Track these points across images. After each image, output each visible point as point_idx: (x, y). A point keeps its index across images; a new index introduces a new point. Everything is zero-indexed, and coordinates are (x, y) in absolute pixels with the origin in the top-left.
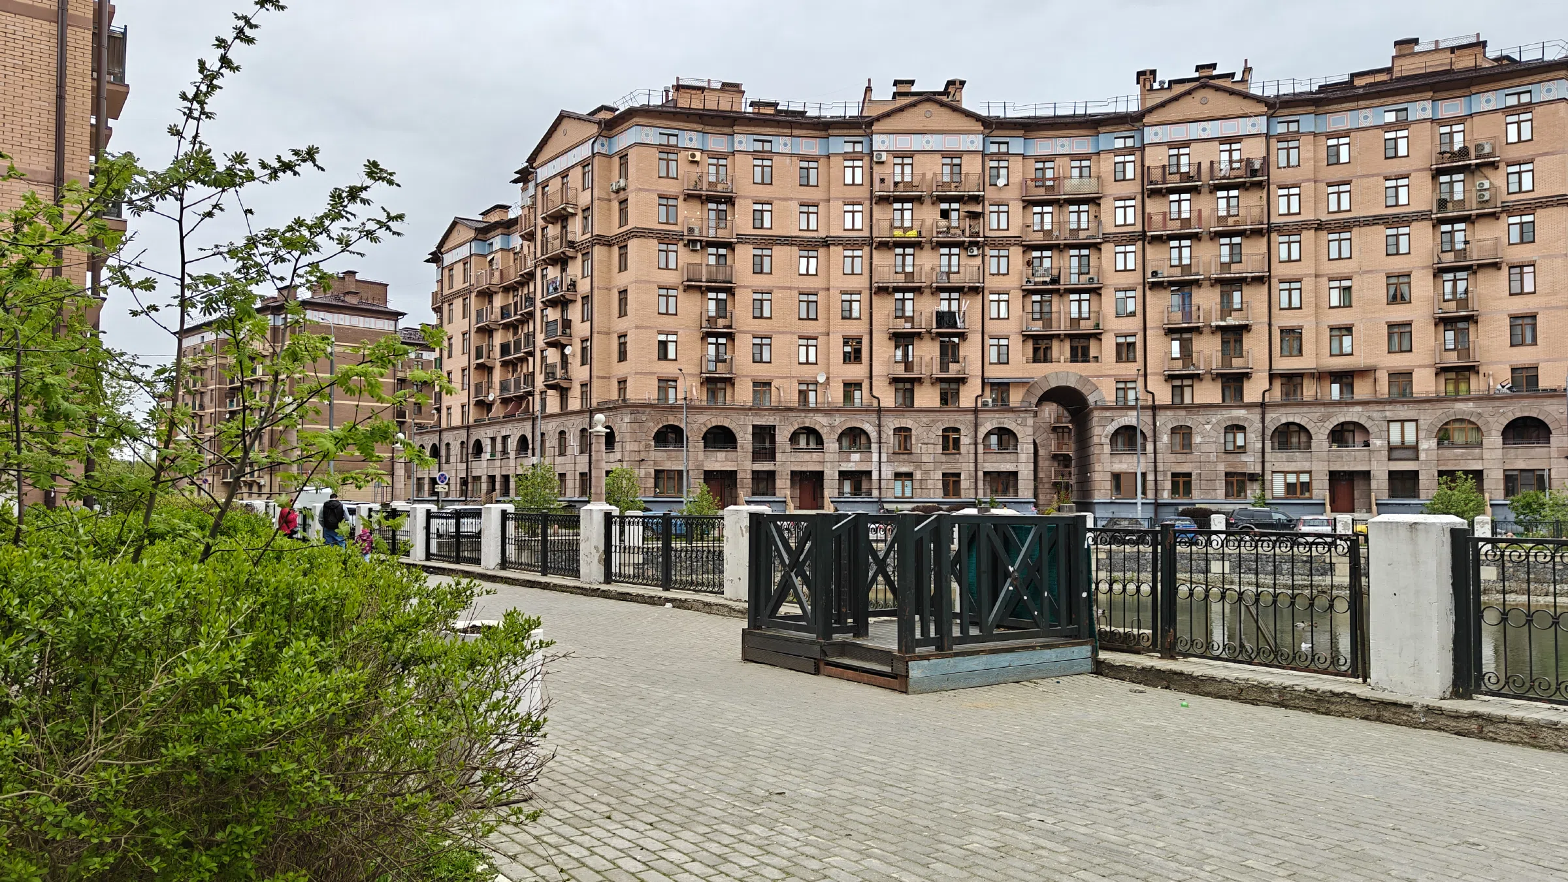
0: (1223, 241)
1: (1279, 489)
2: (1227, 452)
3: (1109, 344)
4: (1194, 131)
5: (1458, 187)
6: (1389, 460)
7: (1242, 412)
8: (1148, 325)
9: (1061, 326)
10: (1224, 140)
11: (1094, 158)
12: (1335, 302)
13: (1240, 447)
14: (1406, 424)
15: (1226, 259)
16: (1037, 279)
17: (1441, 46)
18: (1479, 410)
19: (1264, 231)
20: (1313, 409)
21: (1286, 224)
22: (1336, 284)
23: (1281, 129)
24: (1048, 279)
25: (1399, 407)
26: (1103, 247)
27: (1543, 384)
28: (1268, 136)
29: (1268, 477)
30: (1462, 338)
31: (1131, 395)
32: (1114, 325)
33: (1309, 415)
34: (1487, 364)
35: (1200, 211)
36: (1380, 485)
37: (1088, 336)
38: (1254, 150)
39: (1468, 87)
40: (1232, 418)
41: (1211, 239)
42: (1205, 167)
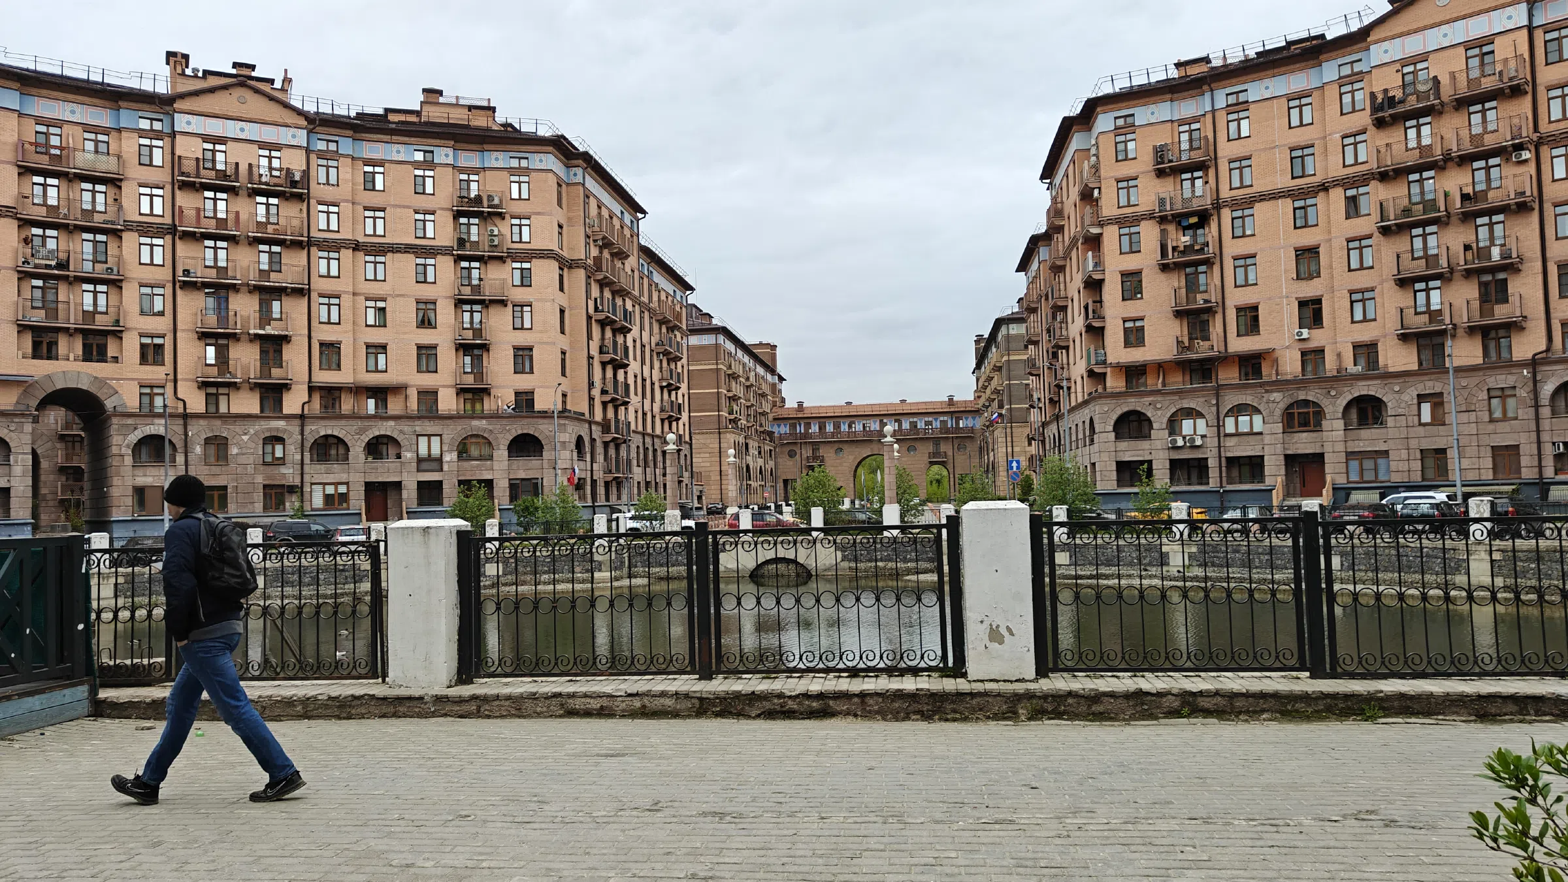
0: (262, 247)
1: (318, 501)
2: (265, 464)
3: (131, 346)
4: (230, 129)
5: (474, 229)
6: (418, 471)
7: (281, 424)
8: (180, 326)
9: (73, 320)
10: (262, 145)
11: (114, 134)
12: (371, 321)
13: (279, 459)
14: (432, 438)
15: (265, 267)
16: (37, 261)
17: (462, 102)
18: (490, 427)
19: (303, 244)
20: (351, 422)
21: (325, 240)
22: (372, 304)
23: (321, 146)
24: (53, 263)
25: (427, 423)
26: (125, 235)
27: (538, 406)
28: (308, 151)
29: (307, 489)
30: (477, 362)
31: (158, 401)
32: (136, 322)
33: (347, 428)
34: (497, 387)
35: (237, 213)
36: (410, 494)
37: (105, 333)
38: (296, 162)
39: (482, 144)
40: (270, 430)
41: (250, 244)
42: (243, 168)
